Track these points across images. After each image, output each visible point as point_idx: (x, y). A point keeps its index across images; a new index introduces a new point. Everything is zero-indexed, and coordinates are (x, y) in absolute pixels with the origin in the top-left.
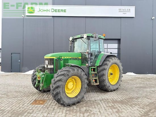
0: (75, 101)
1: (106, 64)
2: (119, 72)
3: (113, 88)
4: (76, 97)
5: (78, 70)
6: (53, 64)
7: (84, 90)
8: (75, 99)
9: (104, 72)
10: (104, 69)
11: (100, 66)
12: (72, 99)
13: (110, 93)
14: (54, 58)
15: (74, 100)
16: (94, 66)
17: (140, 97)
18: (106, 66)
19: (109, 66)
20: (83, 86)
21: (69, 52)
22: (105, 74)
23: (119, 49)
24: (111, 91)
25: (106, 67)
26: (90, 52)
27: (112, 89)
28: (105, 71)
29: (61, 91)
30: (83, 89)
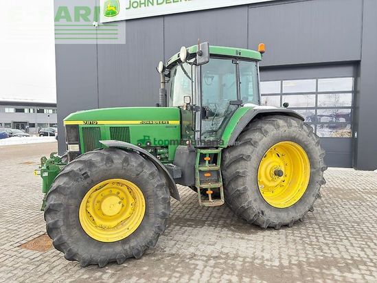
0: (116, 254)
1: (248, 142)
2: (309, 166)
3: (278, 218)
4: (125, 241)
5: (126, 160)
6: (77, 141)
7: (154, 223)
8: (119, 249)
9: (239, 168)
10: (241, 159)
11: (230, 148)
12: (109, 247)
13: (267, 233)
14: (80, 123)
15: (112, 250)
16: (217, 148)
17: (365, 264)
18: (248, 147)
19: (259, 149)
20: (152, 211)
21: (158, 105)
22: (244, 173)
23: (355, 92)
24: (271, 227)
25: (246, 150)
26: (198, 104)
27: (276, 222)
28: (242, 163)
29: (61, 223)
30: (152, 220)
